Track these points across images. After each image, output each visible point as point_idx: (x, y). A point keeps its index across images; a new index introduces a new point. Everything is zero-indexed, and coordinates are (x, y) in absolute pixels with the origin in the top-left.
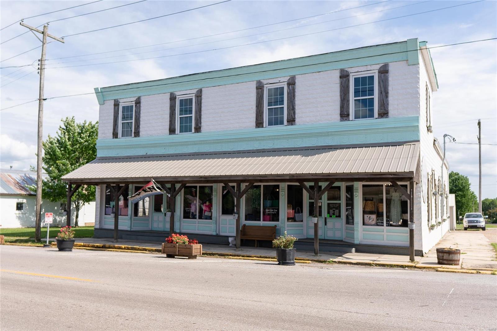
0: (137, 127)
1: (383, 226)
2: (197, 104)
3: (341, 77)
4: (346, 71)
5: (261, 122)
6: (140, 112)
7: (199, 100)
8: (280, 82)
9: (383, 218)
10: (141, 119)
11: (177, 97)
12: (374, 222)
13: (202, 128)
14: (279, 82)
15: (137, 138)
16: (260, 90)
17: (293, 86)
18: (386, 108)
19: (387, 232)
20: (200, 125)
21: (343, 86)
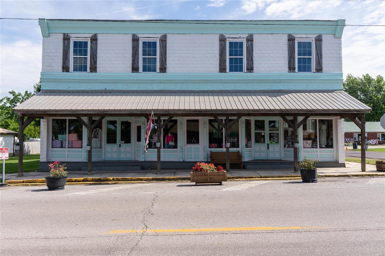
0: (93, 62)
1: (317, 148)
2: (162, 48)
3: (289, 40)
4: (293, 36)
5: (224, 68)
6: (97, 48)
7: (164, 44)
8: (241, 37)
9: (317, 143)
10: (98, 56)
11: (140, 39)
12: (310, 146)
13: (167, 69)
14: (239, 37)
15: (94, 74)
16: (223, 42)
17: (251, 42)
18: (321, 66)
19: (320, 152)
20: (166, 67)
21: (290, 47)
